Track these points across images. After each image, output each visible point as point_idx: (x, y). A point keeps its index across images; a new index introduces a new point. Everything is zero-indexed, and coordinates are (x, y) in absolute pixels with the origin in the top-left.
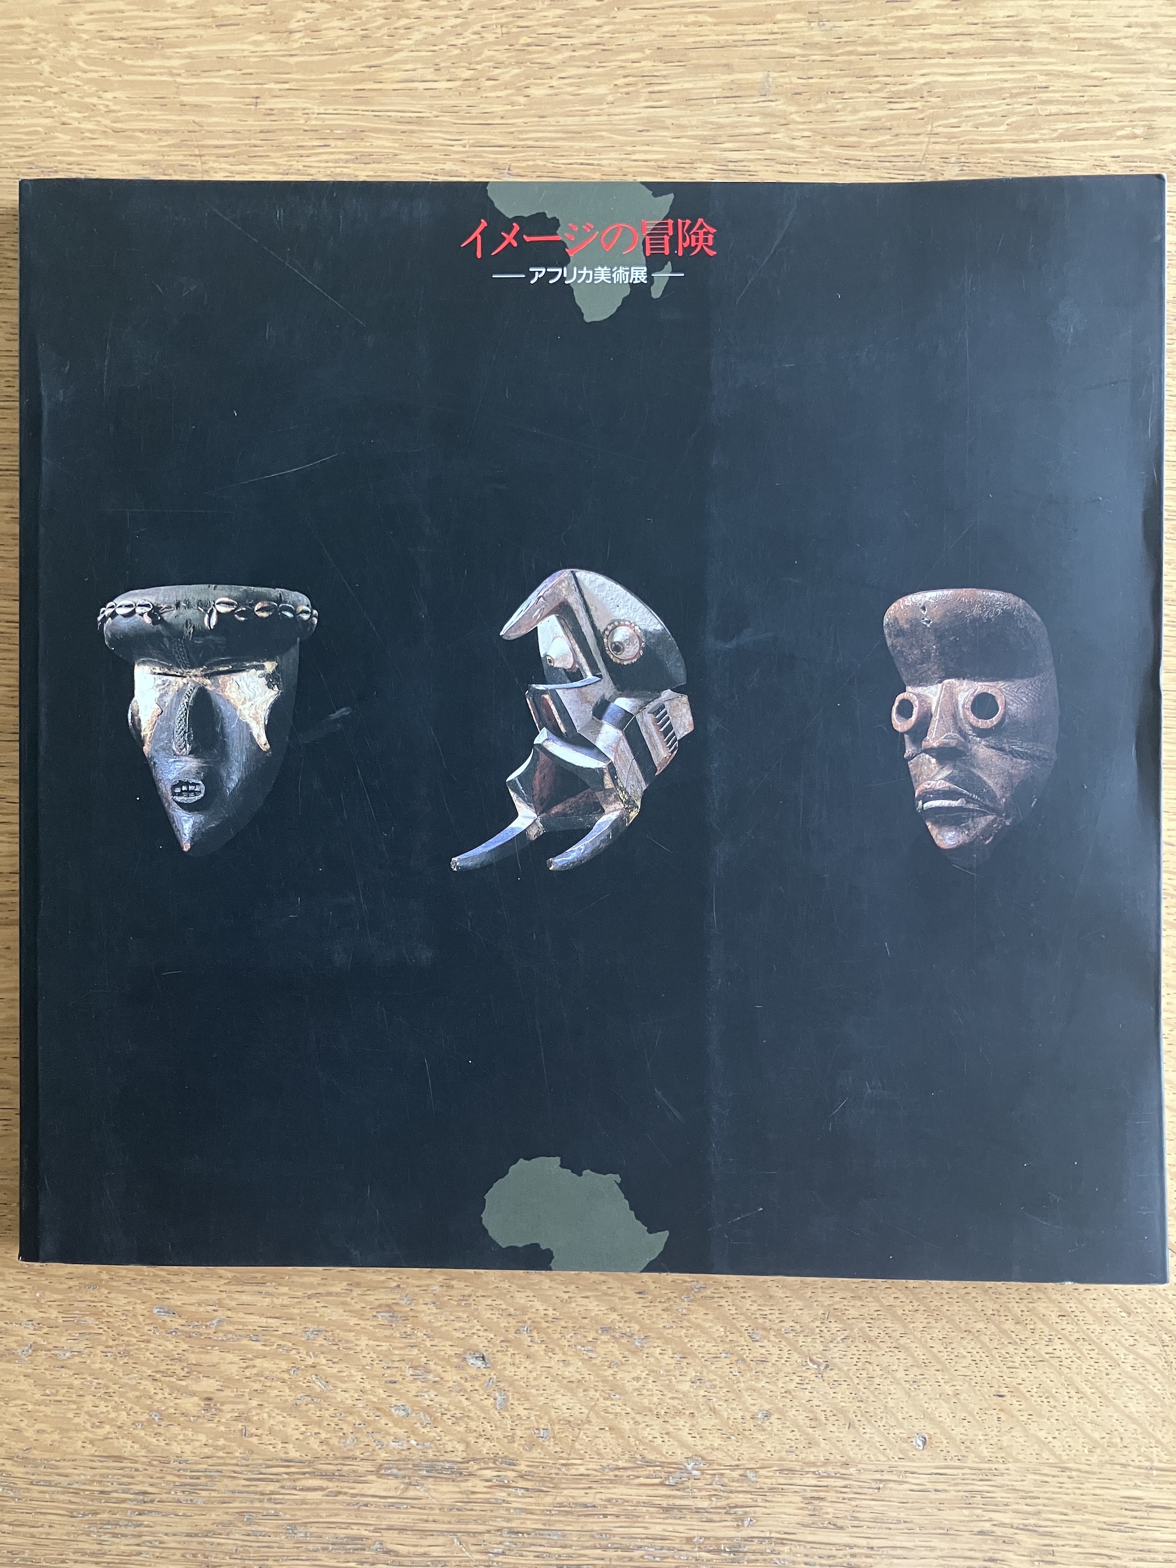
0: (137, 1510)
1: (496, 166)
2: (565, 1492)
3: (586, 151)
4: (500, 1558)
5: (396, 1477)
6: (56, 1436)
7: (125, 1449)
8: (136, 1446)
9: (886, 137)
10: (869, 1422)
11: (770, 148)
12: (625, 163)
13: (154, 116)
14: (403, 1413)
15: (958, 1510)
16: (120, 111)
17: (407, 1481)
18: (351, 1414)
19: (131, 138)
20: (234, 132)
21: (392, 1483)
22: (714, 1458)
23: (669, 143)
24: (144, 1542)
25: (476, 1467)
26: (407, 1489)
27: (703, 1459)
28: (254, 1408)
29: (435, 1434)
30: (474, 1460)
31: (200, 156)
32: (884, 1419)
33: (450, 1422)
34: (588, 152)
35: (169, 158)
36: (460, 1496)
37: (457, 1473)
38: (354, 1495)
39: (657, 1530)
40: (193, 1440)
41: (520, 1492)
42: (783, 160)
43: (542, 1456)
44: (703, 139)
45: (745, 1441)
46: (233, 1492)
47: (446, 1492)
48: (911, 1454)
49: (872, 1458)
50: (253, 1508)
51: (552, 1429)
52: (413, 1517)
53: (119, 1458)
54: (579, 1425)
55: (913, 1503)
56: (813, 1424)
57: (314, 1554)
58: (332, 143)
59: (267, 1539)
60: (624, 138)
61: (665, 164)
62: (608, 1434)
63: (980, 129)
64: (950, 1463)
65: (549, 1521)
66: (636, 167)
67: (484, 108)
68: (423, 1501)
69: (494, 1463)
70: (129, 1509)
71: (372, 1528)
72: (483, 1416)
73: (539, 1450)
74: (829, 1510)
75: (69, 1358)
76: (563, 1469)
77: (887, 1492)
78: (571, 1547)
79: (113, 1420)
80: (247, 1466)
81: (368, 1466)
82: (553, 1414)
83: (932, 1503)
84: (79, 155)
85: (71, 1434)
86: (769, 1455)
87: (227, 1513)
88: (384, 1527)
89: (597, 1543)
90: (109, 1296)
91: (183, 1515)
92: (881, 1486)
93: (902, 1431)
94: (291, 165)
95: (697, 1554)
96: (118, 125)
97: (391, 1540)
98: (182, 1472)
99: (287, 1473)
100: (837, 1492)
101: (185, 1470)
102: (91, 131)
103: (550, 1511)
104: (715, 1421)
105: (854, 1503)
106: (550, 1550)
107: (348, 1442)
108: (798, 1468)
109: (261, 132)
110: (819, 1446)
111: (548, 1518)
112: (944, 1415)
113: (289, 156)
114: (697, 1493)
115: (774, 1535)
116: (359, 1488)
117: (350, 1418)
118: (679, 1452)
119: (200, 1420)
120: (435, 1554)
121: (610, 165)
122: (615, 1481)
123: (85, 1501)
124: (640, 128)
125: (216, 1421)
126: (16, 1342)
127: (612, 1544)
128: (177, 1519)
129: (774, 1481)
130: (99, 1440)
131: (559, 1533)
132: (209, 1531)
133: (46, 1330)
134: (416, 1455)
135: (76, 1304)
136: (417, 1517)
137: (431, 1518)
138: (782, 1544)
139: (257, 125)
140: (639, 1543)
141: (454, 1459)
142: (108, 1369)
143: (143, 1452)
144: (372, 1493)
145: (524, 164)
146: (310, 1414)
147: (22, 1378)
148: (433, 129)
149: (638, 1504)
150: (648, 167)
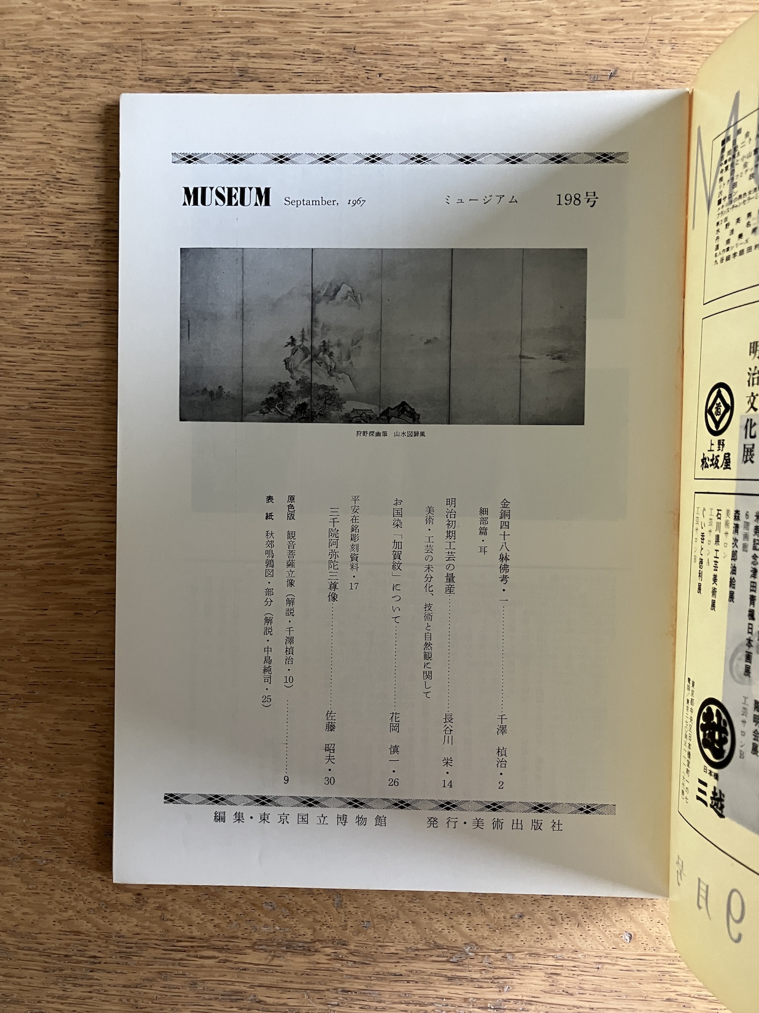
0: (89, 968)
1: (345, 46)
2: (381, 965)
3: (408, 36)
4: (336, 1008)
5: (266, 951)
6: (35, 917)
7: (82, 927)
8: (90, 925)
9: (618, 25)
10: (592, 923)
11: (538, 33)
12: (435, 44)
13: (110, 12)
14: (271, 908)
15: (653, 984)
16: (86, 10)
17: (272, 954)
18: (235, 907)
19: (94, 27)
20: (164, 23)
21: (264, 955)
22: (484, 944)
23: (466, 30)
24: (94, 990)
25: (322, 946)
26: (273, 959)
27: (476, 945)
28: (169, 901)
29: (292, 923)
30: (318, 941)
31: (141, 40)
32: (603, 921)
33: (303, 915)
34: (410, 37)
35: (119, 41)
36: (310, 965)
37: (307, 950)
38: (236, 963)
39: (444, 992)
40: (128, 922)
41: (350, 964)
42: (548, 42)
43: (365, 940)
44: (489, 27)
45: (505, 933)
46: (155, 958)
47: (299, 962)
48: (621, 945)
49: (594, 947)
50: (169, 969)
51: (373, 921)
52: (276, 978)
53: (78, 933)
54: (391, 919)
55: (621, 979)
56: (553, 923)
57: (210, 1001)
58: (232, 30)
59: (177, 990)
60: (436, 26)
61: (463, 45)
62: (411, 926)
63: (686, 20)
64: (648, 952)
65: (370, 984)
66: (443, 47)
67: (337, 6)
68: (284, 968)
69: (333, 943)
70: (84, 967)
71: (249, 985)
72: (325, 911)
73: (363, 936)
74: (563, 982)
75: (45, 864)
76: (380, 949)
77: (603, 971)
78: (384, 1002)
79: (74, 907)
80: (165, 940)
81: (247, 943)
82: (373, 911)
83: (634, 979)
84: (58, 40)
85: (46, 916)
86: (522, 943)
87: (150, 972)
88: (257, 985)
89: (403, 1000)
90: (72, 823)
91: (121, 973)
92: (600, 966)
93: (615, 929)
94: (203, 46)
95: (472, 1010)
96: (86, 19)
97: (261, 994)
98: (120, 944)
99: (192, 947)
100: (569, 970)
101: (122, 942)
102: (66, 23)
103: (370, 977)
104: (484, 919)
105: (580, 978)
106: (370, 1004)
107: (233, 926)
108: (542, 953)
109: (183, 23)
110: (556, 938)
111: (369, 982)
112: (645, 920)
113: (202, 39)
114: (471, 968)
115: (524, 998)
116: (240, 958)
117: (235, 910)
118: (460, 939)
119: (133, 909)
120: (292, 1004)
121: (425, 46)
122: (416, 958)
123: (54, 961)
124: (447, 19)
125: (144, 909)
126: (9, 852)
127: (413, 1001)
128: (116, 975)
129: (525, 961)
130: (65, 920)
131: (377, 992)
132: (139, 984)
133: (29, 845)
134: (279, 937)
135: (50, 828)
136: (279, 978)
137: (289, 980)
138: (530, 1004)
139: (178, 18)
140: (432, 1001)
141: (305, 940)
142: (71, 873)
143: (95, 929)
144: (248, 961)
145: (365, 45)
146: (207, 906)
147: (13, 877)
148: (301, 20)
149: (431, 975)
150: (451, 47)
